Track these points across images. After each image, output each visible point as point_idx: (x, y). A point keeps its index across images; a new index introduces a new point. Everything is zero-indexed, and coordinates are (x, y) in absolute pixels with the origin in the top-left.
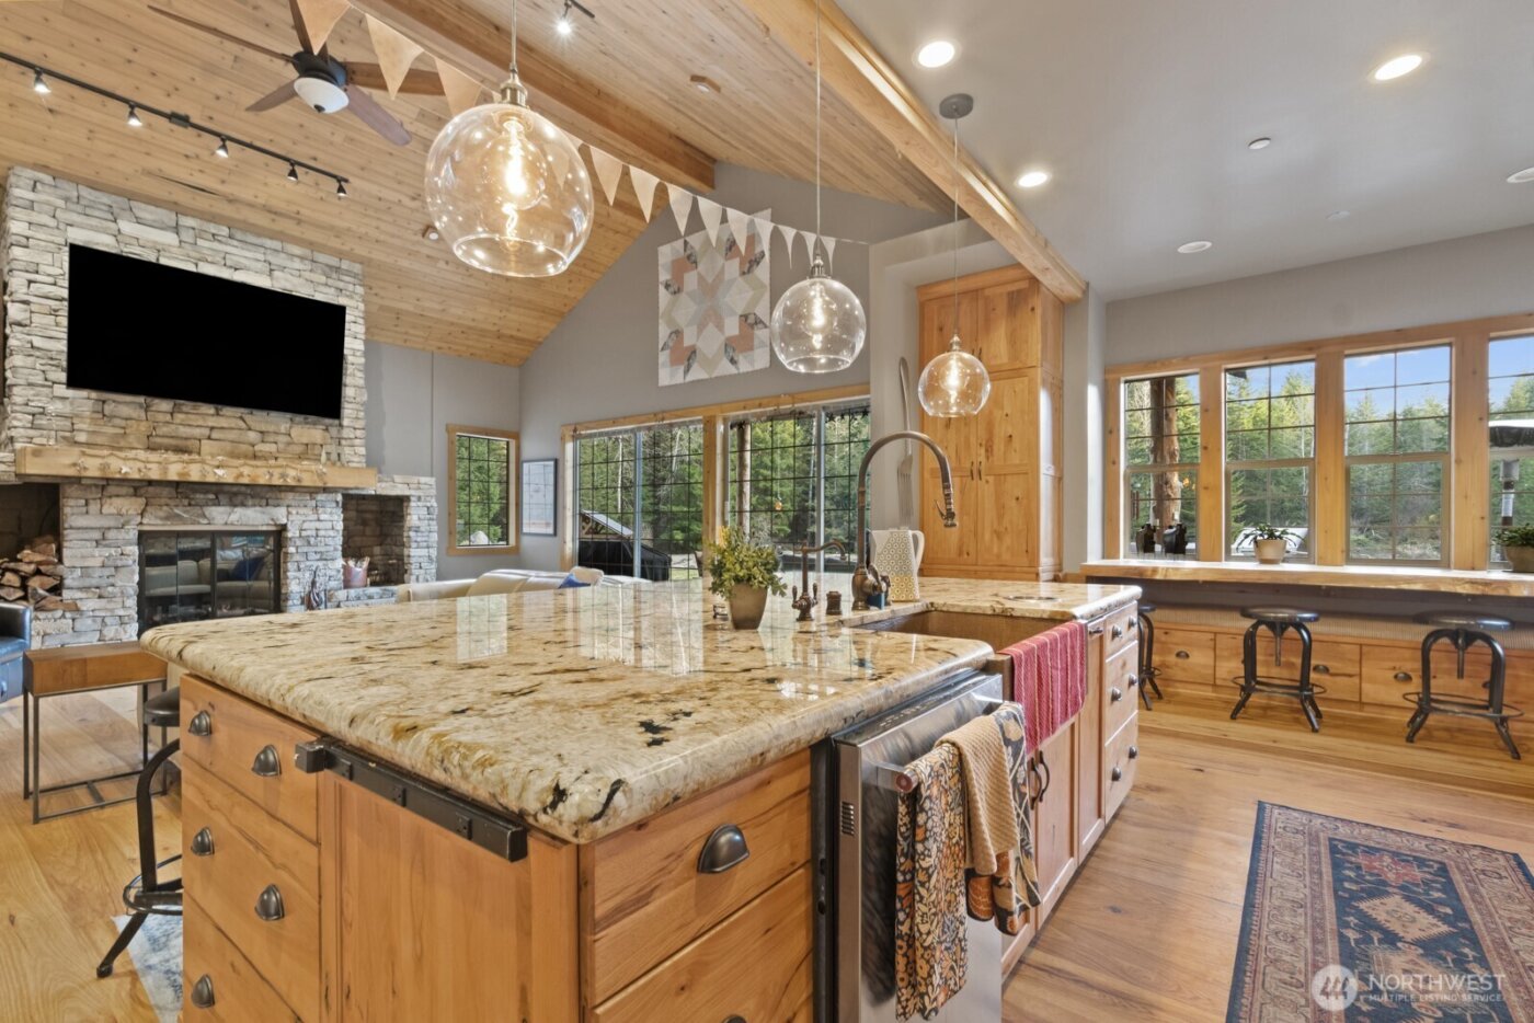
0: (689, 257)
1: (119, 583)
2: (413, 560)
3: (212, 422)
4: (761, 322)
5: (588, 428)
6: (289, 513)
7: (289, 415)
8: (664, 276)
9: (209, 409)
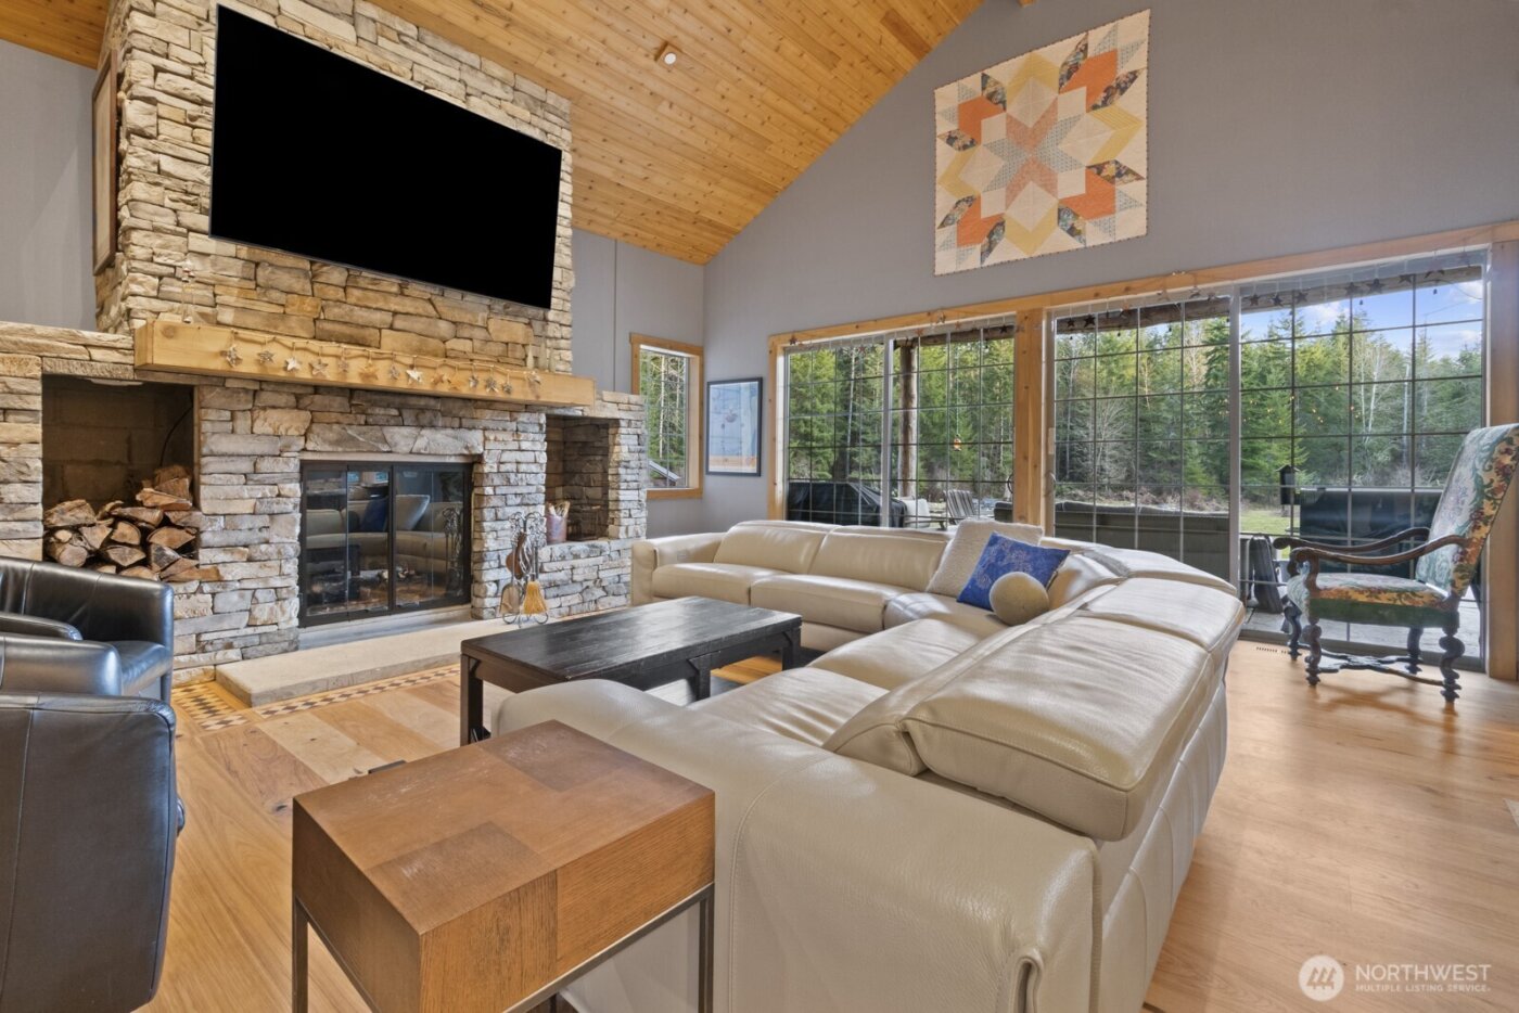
0: (990, 97)
1: (275, 539)
2: (622, 506)
3: (395, 304)
4: (1129, 171)
5: (813, 337)
6: (486, 439)
7: (486, 300)
8: (944, 126)
9: (390, 283)
